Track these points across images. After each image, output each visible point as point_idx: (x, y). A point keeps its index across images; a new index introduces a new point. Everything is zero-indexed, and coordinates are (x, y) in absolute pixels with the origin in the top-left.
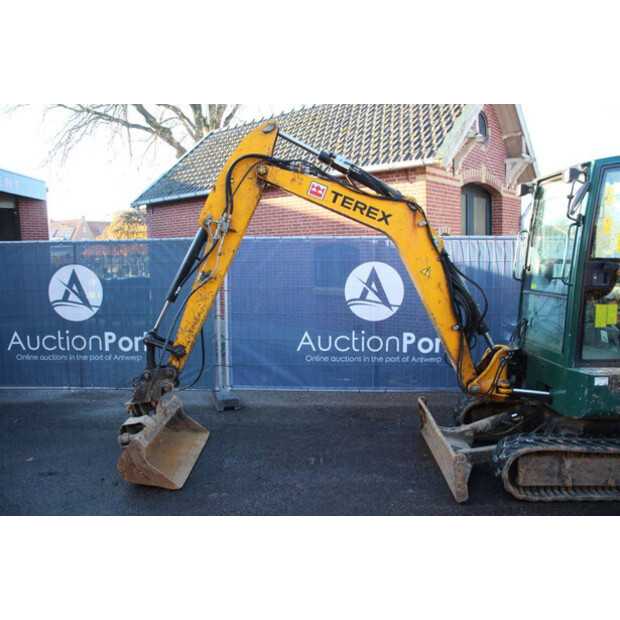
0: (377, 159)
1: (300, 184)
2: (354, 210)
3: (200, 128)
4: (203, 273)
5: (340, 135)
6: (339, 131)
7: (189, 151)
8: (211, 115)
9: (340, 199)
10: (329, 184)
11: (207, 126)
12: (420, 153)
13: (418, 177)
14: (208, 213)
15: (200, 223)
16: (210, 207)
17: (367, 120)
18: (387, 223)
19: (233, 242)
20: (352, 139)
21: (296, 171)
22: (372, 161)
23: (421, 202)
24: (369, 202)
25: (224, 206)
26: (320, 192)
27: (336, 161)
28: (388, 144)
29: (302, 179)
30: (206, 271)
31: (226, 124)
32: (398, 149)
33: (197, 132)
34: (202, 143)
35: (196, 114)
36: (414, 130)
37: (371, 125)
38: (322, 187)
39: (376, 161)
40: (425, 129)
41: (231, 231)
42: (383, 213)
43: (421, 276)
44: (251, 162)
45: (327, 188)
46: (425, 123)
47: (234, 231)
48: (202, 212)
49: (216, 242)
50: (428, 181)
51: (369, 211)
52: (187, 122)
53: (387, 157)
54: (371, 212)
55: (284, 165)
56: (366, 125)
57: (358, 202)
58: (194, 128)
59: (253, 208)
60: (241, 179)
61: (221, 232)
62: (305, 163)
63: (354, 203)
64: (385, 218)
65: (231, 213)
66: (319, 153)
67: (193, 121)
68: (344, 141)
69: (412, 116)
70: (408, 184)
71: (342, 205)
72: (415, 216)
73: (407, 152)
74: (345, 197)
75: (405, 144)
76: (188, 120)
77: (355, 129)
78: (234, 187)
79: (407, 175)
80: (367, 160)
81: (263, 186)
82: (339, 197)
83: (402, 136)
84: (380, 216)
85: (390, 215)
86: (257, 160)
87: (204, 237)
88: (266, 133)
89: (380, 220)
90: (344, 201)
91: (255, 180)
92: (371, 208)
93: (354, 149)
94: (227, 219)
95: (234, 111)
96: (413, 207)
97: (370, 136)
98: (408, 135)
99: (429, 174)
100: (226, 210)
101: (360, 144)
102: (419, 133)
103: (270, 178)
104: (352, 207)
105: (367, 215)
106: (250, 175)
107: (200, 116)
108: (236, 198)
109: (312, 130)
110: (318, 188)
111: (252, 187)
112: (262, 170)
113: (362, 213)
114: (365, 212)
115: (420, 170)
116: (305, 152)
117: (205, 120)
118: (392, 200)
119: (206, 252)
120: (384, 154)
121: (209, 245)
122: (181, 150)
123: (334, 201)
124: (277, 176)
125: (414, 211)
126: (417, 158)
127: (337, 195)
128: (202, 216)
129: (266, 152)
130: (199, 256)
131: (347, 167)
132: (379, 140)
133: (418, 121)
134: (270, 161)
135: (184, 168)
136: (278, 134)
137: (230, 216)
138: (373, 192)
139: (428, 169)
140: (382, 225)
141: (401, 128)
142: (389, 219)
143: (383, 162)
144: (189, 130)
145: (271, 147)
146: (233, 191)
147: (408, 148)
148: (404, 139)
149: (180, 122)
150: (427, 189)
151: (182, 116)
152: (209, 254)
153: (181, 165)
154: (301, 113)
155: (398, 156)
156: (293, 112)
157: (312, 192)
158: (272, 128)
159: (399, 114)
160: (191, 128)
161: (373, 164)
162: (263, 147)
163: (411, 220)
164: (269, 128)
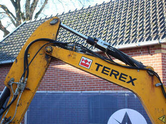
0: (129, 40)
1: (74, 58)
2: (111, 76)
3: (20, 20)
4: (5, 118)
5: (105, 25)
6: (104, 23)
7: (11, 32)
8: (26, 11)
9: (101, 68)
10: (94, 58)
11: (24, 19)
12: (157, 36)
13: (156, 51)
14: (12, 77)
15: (6, 83)
16: (13, 73)
17: (122, 15)
18: (133, 84)
19: (28, 96)
20: (113, 28)
21: (72, 50)
22: (125, 41)
23: (158, 70)
24: (121, 70)
25: (23, 72)
26: (87, 64)
27: (98, 43)
28: (136, 30)
29: (75, 55)
30: (8, 117)
31: (36, 17)
32: (143, 33)
33: (17, 22)
34: (18, 29)
35: (16, 11)
36: (153, 21)
37: (125, 19)
38: (89, 60)
39: (128, 41)
40: (160, 20)
41: (27, 89)
42: (130, 77)
43: (158, 121)
44: (42, 44)
45: (92, 61)
46: (160, 16)
47: (29, 90)
48: (8, 76)
49: (16, 97)
50: (162, 54)
51: (121, 77)
52: (11, 16)
53: (135, 39)
54: (122, 77)
55: (64, 46)
56: (122, 18)
57: (113, 70)
58: (15, 19)
59: (42, 74)
60: (35, 54)
61: (20, 90)
62: (77, 44)
63: (110, 71)
64: (132, 81)
65: (27, 77)
66: (87, 38)
67: (15, 15)
68: (108, 29)
69: (151, 12)
70: (149, 56)
71: (102, 72)
72: (153, 79)
73: (141, 37)
74: (105, 67)
75: (147, 30)
76: (12, 14)
77: (114, 21)
78: (29, 60)
79: (149, 50)
80: (122, 41)
81: (50, 59)
82: (100, 67)
83: (145, 25)
84: (128, 79)
85: (135, 79)
86: (46, 43)
87: (8, 93)
88: (52, 24)
89: (128, 82)
90: (104, 70)
91: (44, 55)
92: (122, 74)
93: (114, 34)
94: (24, 81)
95: (41, 10)
96: (151, 73)
97: (124, 26)
98: (149, 24)
99: (163, 49)
100: (24, 75)
101: (118, 30)
102: (156, 23)
103: (54, 55)
104: (109, 74)
105: (120, 79)
106: (41, 52)
107: (20, 12)
108: (31, 67)
109: (88, 22)
110: (86, 61)
111: (42, 60)
112: (49, 49)
113: (116, 78)
114: (118, 77)
115: (157, 47)
116: (82, 39)
117: (22, 14)
118: (137, 69)
119: (8, 104)
120: (133, 37)
121: (11, 99)
122: (6, 32)
123: (97, 70)
124: (59, 52)
125: (152, 76)
126: (155, 39)
127: (99, 65)
128: (7, 79)
129: (51, 37)
130: (4, 106)
131: (106, 47)
132: (130, 28)
133: (155, 15)
134: (54, 43)
135: (6, 44)
136: (60, 26)
137: (26, 79)
138: (123, 64)
139: (162, 46)
140: (130, 86)
141: (145, 20)
142: (134, 82)
143: (133, 42)
144: (12, 20)
145: (55, 34)
146: (29, 63)
147: (149, 32)
148: (146, 27)
149: (6, 15)
150: (162, 59)
151: (8, 12)
152: (10, 105)
153: (4, 42)
154: (81, 12)
155: (142, 38)
156: (76, 11)
157: (82, 64)
158: (56, 22)
159: (143, 11)
160: (14, 19)
161: (126, 43)
162: (50, 34)
163: (150, 82)
164: (54, 22)
